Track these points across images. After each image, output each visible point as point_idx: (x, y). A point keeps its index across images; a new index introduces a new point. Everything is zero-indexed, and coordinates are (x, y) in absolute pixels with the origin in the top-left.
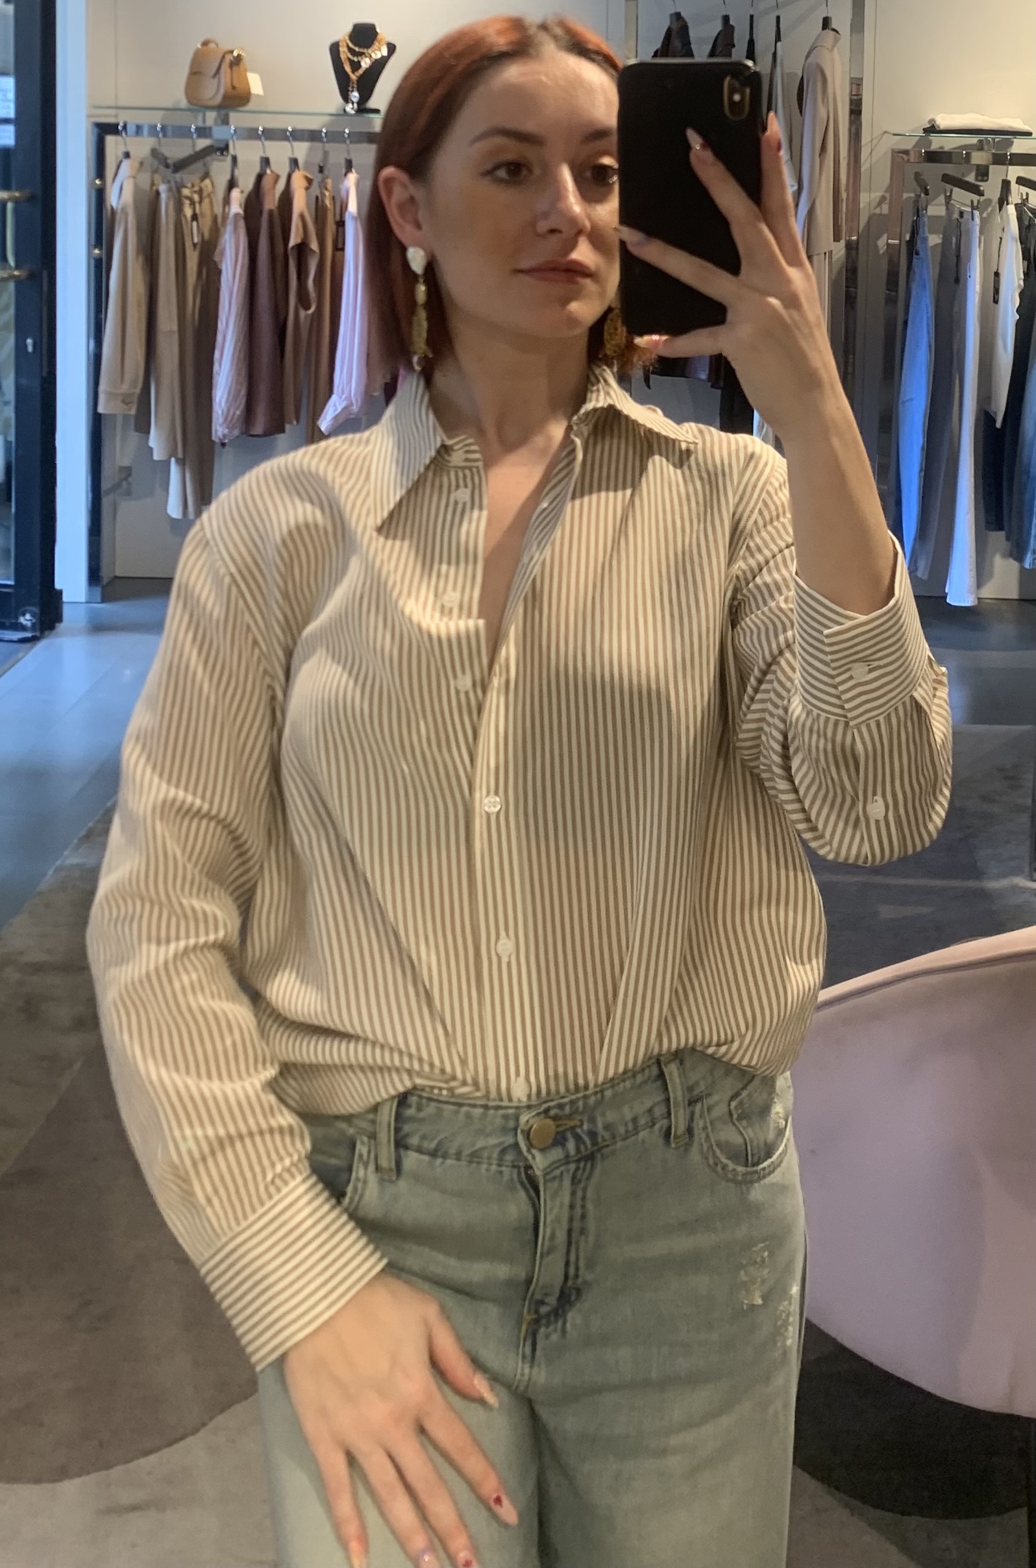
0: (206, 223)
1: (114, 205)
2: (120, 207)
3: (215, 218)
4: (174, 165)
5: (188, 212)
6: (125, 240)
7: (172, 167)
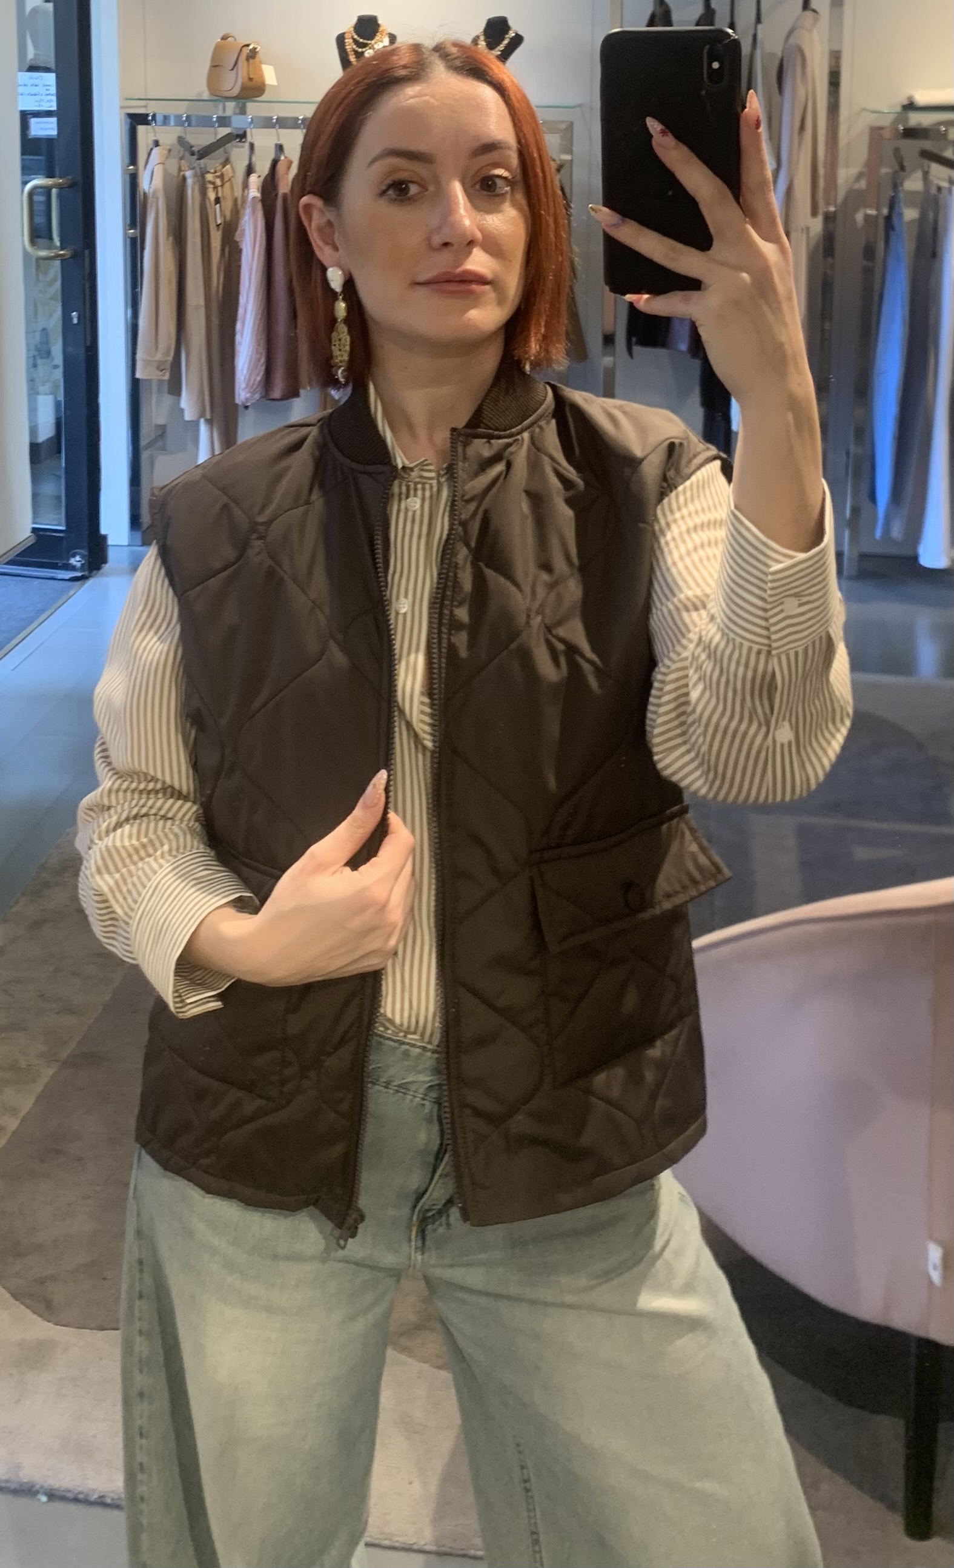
0: (228, 205)
1: (147, 191)
2: (151, 190)
3: (235, 200)
4: (199, 151)
5: (212, 196)
6: (157, 222)
7: (196, 154)
